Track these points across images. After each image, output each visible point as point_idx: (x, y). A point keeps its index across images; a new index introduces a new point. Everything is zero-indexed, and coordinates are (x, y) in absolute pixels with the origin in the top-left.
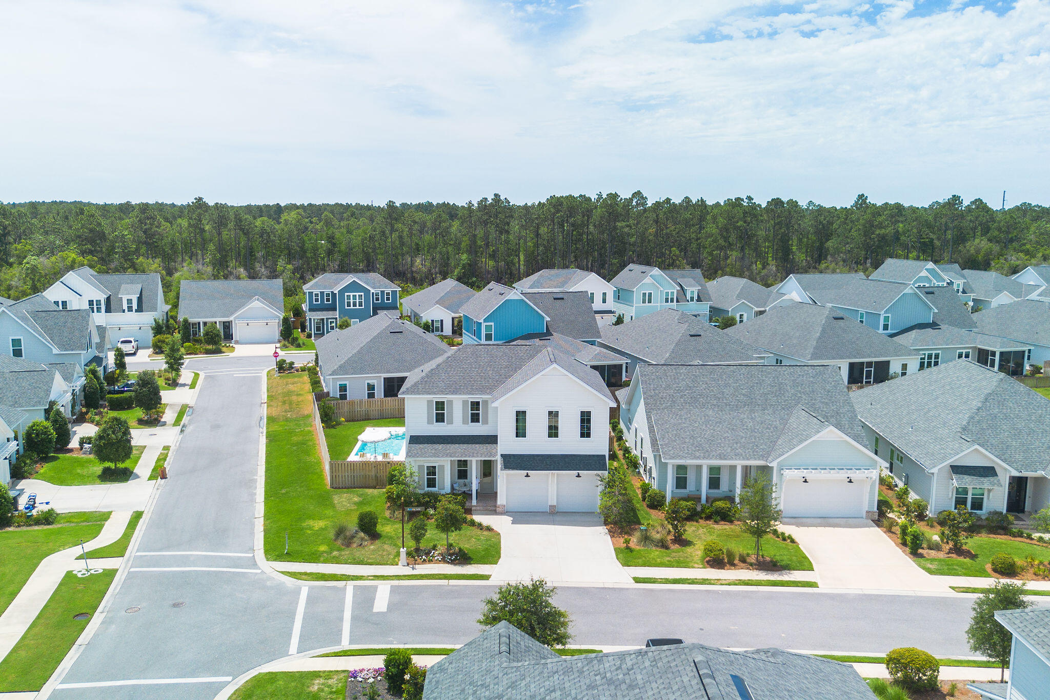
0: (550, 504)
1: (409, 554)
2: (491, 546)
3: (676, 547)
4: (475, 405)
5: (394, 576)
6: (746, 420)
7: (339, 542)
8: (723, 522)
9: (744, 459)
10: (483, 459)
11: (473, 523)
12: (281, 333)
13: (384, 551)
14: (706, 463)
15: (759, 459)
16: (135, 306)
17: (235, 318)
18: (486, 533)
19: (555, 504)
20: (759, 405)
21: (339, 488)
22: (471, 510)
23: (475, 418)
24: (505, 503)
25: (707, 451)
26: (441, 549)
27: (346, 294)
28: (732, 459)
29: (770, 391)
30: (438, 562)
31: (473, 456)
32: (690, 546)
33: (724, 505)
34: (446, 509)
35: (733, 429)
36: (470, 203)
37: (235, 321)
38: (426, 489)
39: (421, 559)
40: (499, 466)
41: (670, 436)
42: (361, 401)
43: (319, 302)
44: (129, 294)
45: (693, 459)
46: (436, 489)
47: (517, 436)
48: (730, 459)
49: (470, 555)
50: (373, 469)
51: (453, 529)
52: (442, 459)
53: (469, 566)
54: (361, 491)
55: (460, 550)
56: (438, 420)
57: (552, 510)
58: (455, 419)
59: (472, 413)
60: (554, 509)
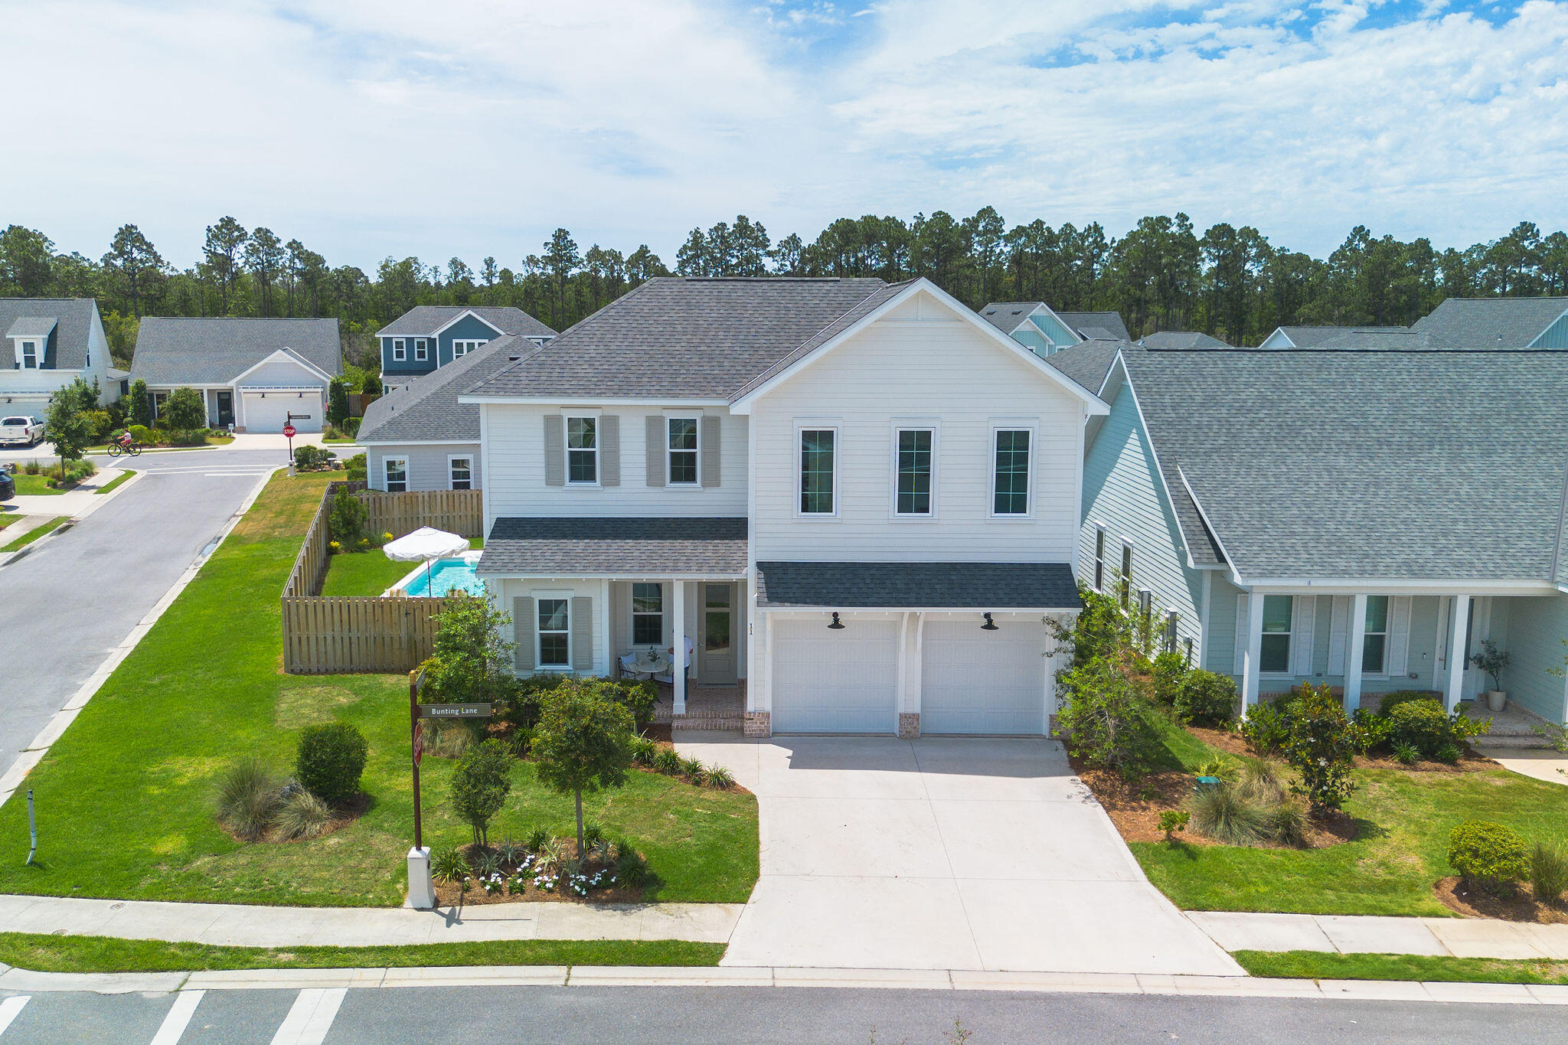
0: (901, 709)
1: (445, 867)
2: (725, 836)
3: (1325, 840)
4: (684, 432)
5: (371, 949)
6: (1446, 479)
7: (232, 825)
8: (1427, 764)
9: (1483, 576)
10: (705, 577)
11: (672, 766)
12: (328, 413)
13: (366, 854)
14: (1362, 588)
15: (1529, 577)
16: (40, 356)
17: (239, 383)
18: (711, 795)
19: (917, 710)
20: (1470, 444)
21: (310, 672)
22: (670, 727)
23: (683, 470)
24: (768, 708)
25: (1367, 556)
26: (560, 848)
27: (455, 341)
28: (1445, 575)
29: (1491, 409)
30: (544, 894)
31: (675, 569)
32: (1372, 836)
33: (1427, 713)
34: (574, 712)
35: (1419, 500)
36: (697, 231)
37: (238, 389)
38: (540, 667)
39: (484, 884)
40: (752, 595)
41: (1247, 517)
42: (432, 496)
43: (405, 359)
44: (26, 333)
45: (1329, 576)
46: (569, 667)
47: (805, 509)
48: (1439, 577)
49: (656, 868)
50: (404, 619)
51: (596, 780)
52: (584, 577)
53: (649, 911)
54: (366, 680)
55: (624, 850)
56: (575, 476)
57: (909, 728)
58: (624, 472)
59: (672, 454)
60: (915, 725)
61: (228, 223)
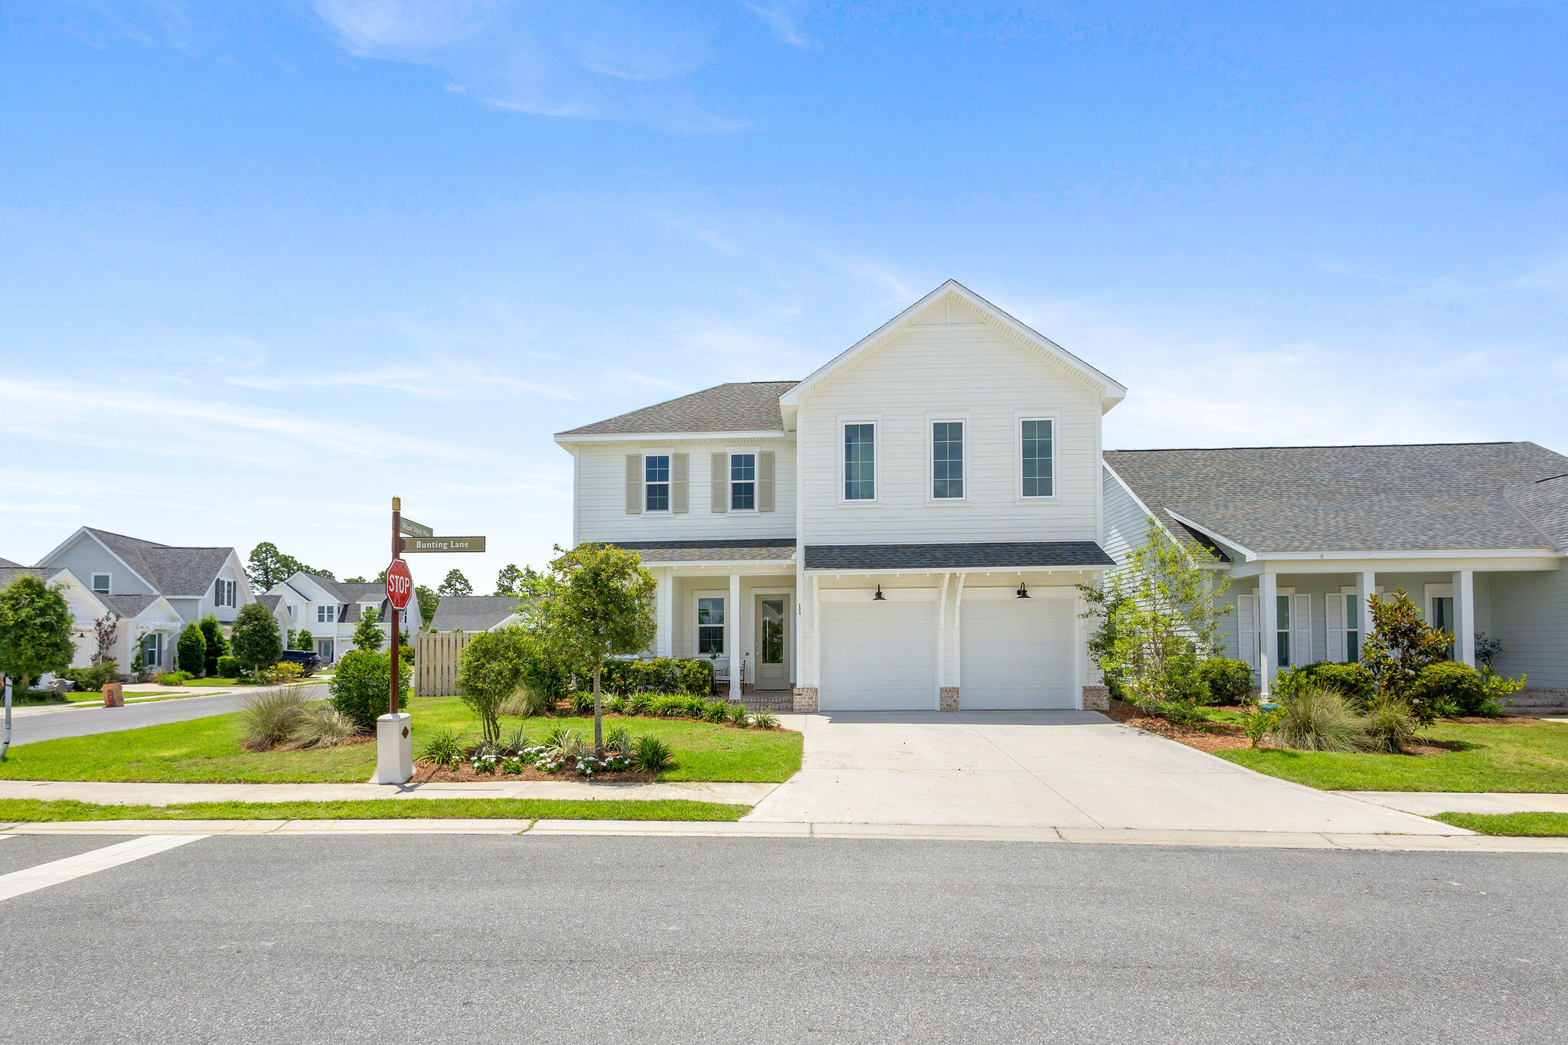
0: (942, 683)
3: (1431, 751)
4: (743, 465)
8: (1471, 719)
10: (758, 564)
11: (719, 715)
18: (755, 732)
19: (957, 685)
23: (743, 497)
24: (816, 684)
30: (543, 775)
31: (731, 559)
33: (1460, 672)
39: (474, 762)
47: (848, 499)
53: (663, 786)
55: (646, 742)
56: (651, 506)
57: (950, 702)
58: (693, 501)
59: (734, 485)
60: (955, 698)
61: (512, 568)
